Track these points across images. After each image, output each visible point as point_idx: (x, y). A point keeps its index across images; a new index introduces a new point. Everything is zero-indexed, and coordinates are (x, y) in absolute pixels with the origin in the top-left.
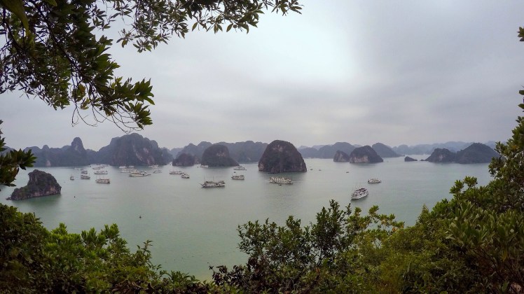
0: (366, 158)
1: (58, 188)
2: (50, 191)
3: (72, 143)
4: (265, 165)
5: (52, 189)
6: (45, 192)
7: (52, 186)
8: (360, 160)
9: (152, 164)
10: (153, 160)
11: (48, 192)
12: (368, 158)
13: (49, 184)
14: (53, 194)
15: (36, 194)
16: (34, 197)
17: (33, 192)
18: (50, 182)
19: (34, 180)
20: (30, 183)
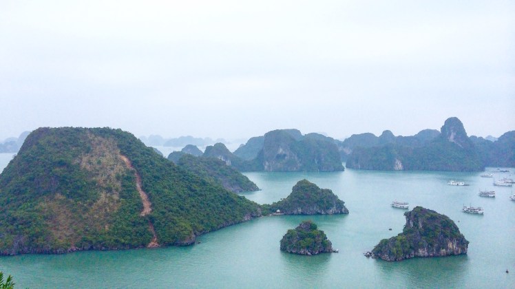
1: (463, 243)
2: (447, 249)
3: (443, 128)
6: (438, 250)
7: (451, 239)
11: (444, 251)
13: (446, 236)
14: (452, 254)
15: (421, 252)
16: (417, 257)
17: (415, 248)
18: (448, 232)
19: (416, 225)
20: (407, 230)
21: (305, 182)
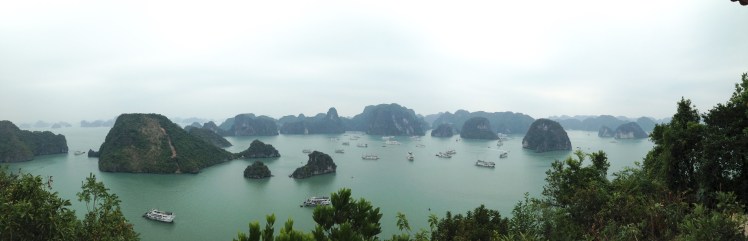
0: (631, 135)
1: (334, 166)
2: (327, 170)
3: (328, 113)
4: (530, 142)
5: (330, 168)
6: (323, 171)
7: (329, 165)
8: (625, 136)
9: (411, 134)
10: (413, 131)
12: (634, 135)
14: (329, 172)
15: (316, 173)
16: (314, 175)
17: (313, 170)
18: (328, 162)
19: (313, 160)
20: (309, 163)
21: (257, 141)
